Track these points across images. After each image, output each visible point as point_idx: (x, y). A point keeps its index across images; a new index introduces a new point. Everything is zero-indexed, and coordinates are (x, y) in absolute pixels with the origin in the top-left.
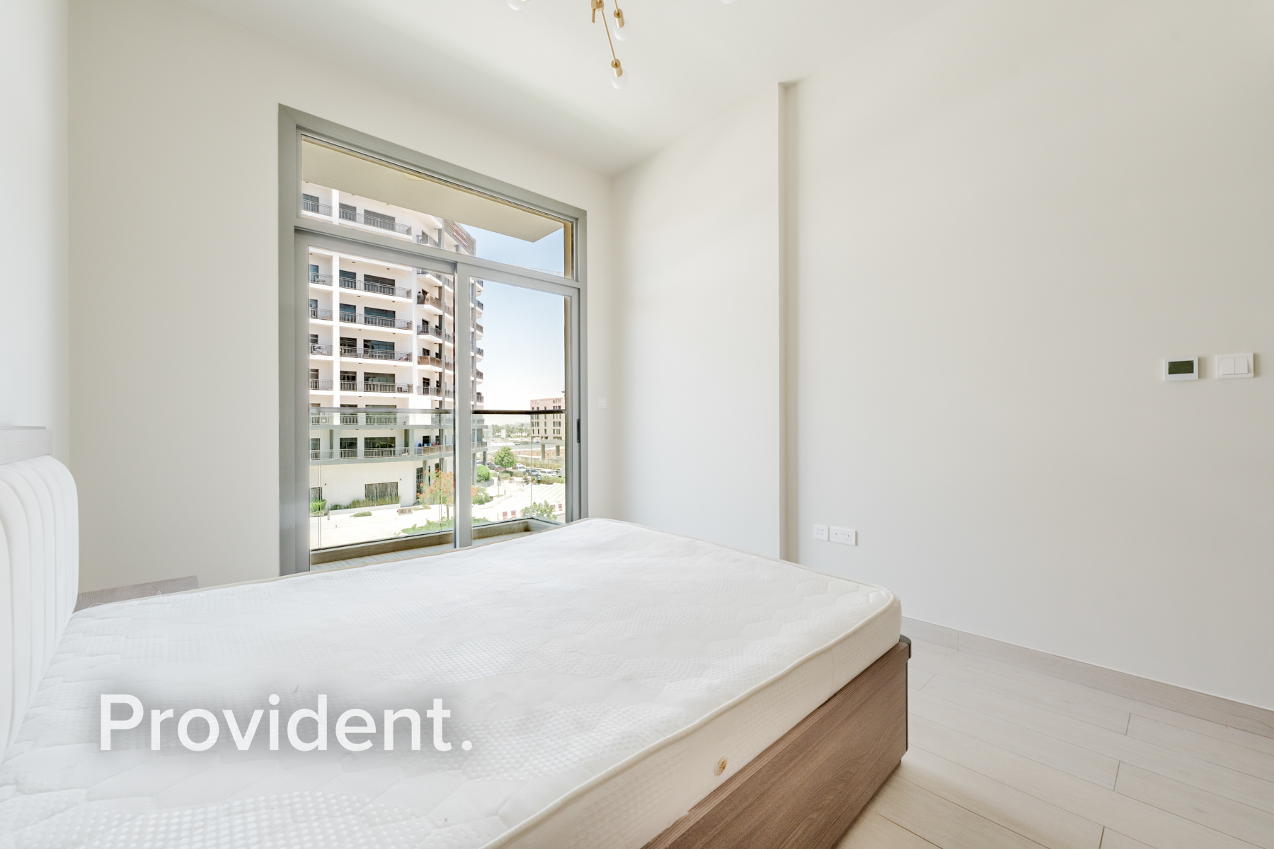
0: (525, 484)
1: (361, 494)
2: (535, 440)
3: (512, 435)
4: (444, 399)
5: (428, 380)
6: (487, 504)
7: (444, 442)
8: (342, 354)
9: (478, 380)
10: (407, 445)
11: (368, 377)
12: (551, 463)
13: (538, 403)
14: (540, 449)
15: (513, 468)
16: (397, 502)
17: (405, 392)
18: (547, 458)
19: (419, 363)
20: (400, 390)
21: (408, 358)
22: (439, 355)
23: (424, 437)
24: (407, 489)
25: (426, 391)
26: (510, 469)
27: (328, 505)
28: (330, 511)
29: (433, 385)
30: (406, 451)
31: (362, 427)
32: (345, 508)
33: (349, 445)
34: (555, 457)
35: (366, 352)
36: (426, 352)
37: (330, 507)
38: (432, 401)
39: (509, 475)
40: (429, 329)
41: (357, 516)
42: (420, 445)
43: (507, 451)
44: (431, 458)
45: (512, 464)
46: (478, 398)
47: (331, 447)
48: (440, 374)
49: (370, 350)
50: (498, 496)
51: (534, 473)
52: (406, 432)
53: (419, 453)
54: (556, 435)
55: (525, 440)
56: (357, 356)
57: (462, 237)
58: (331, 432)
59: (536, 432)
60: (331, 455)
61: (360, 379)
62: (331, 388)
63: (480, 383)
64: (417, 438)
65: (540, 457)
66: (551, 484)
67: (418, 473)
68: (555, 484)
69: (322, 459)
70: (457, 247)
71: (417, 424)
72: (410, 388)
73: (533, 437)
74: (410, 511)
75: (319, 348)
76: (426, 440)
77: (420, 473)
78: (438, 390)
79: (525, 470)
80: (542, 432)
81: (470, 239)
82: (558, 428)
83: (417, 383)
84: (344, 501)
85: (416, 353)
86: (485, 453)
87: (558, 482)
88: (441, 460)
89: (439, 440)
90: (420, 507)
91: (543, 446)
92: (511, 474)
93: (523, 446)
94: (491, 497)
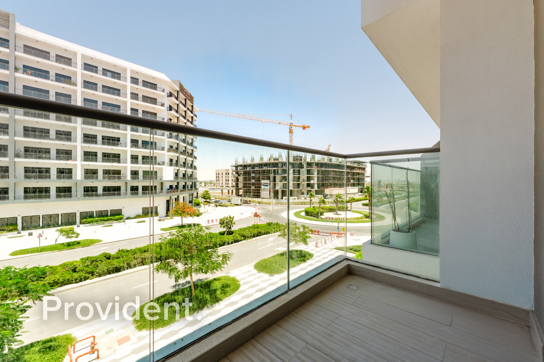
0: (216, 207)
1: (140, 212)
2: (217, 187)
3: (207, 185)
4: (179, 168)
5: (172, 159)
6: (200, 216)
7: (179, 188)
8: (131, 147)
9: (195, 160)
10: (162, 189)
11: (144, 157)
12: (226, 197)
13: (219, 171)
14: (220, 191)
15: (210, 200)
16: (158, 216)
17: (161, 165)
18: (224, 195)
19: (168, 152)
20: (159, 164)
21: (163, 149)
22: (177, 149)
24: (162, 210)
25: (171, 165)
26: (208, 200)
27: (125, 217)
28: (126, 220)
29: (174, 162)
30: (161, 192)
31: (141, 181)
32: (132, 219)
33: (134, 189)
34: (227, 194)
35: (143, 146)
36: (171, 147)
37: (126, 218)
38: (174, 169)
40: (173, 136)
41: (138, 222)
42: (168, 189)
43: (207, 192)
44: (173, 195)
45: (209, 198)
46: (194, 168)
47: (126, 191)
48: (178, 157)
49: (145, 145)
50: (204, 213)
51: (219, 202)
52: (162, 183)
53: (168, 193)
54: (227, 185)
55: (213, 187)
56: (139, 148)
57: (187, 95)
58: (126, 183)
59: (218, 184)
60: (126, 194)
61: (140, 158)
62: (126, 163)
63: (195, 162)
64: (166, 186)
65: (221, 195)
66: (227, 207)
68: (229, 207)
69: (122, 196)
70: (185, 99)
71: (167, 180)
72: (163, 163)
74: (164, 220)
75: (121, 144)
76: (171, 187)
77: (168, 202)
78: (177, 164)
79: (215, 201)
80: (221, 184)
81: (191, 96)
82: (228, 182)
83: (167, 161)
84: (133, 215)
85: (167, 147)
86: (197, 193)
87: (230, 206)
88: (178, 196)
89: (177, 187)
90: (169, 218)
91: (222, 190)
92: (209, 202)
93: (213, 190)
94: (202, 213)
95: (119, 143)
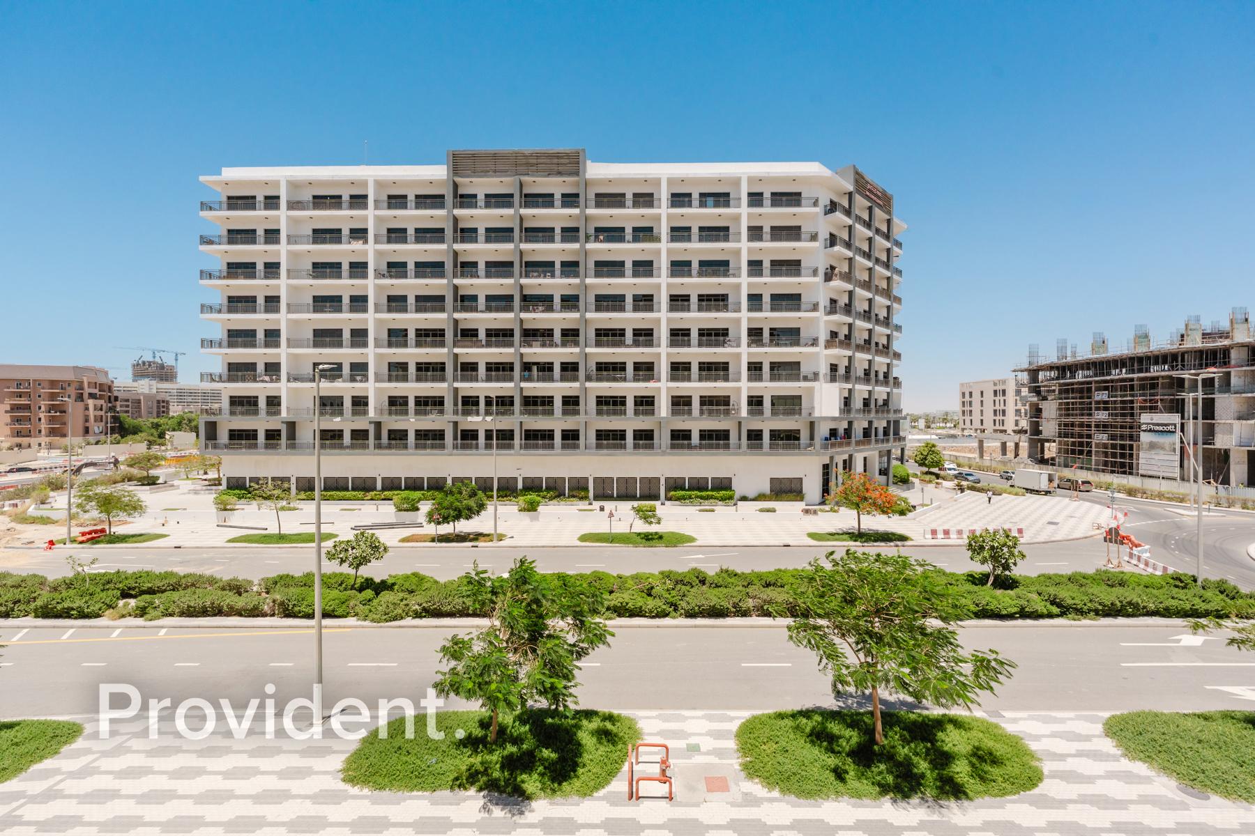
0: (959, 492)
1: (766, 488)
2: (966, 433)
3: (933, 426)
4: (854, 386)
5: (836, 365)
6: (910, 515)
7: (853, 436)
8: (749, 346)
9: (895, 362)
10: (812, 438)
11: (774, 366)
12: (994, 465)
13: (971, 387)
14: (976, 445)
15: (940, 469)
16: (802, 500)
17: (811, 380)
18: (986, 457)
19: (826, 348)
20: (806, 379)
21: (814, 342)
22: (848, 337)
23: (831, 430)
24: (812, 487)
25: (833, 379)
26: (935, 470)
27: (737, 496)
28: (739, 502)
29: (842, 371)
30: (811, 445)
31: (768, 419)
32: (751, 500)
33: (755, 436)
34: (998, 456)
35: (771, 341)
36: (834, 334)
37: (739, 498)
38: (840, 389)
39: (934, 477)
40: (838, 309)
41: (762, 510)
42: (826, 439)
43: (931, 448)
44: (838, 453)
45: (938, 464)
46: (894, 383)
47: (740, 439)
48: (850, 358)
49: (776, 337)
50: (923, 505)
51: (970, 478)
52: (812, 424)
53: (825, 447)
54: (997, 427)
55: (952, 432)
56: (763, 345)
57: (876, 195)
58: (740, 423)
59: (968, 422)
60: (740, 447)
61: (766, 368)
62: (739, 380)
63: (897, 366)
64: (823, 431)
65: (976, 455)
66: (1000, 495)
67: (824, 469)
68: (1004, 495)
69: (730, 450)
71: (824, 415)
72: (816, 376)
73: (963, 430)
74: (815, 512)
75: (729, 341)
76: (833, 433)
77: (826, 467)
78: (847, 377)
80: (977, 424)
81: (886, 195)
82: (1001, 418)
83: (824, 369)
84: (751, 495)
85: (823, 336)
86: (903, 450)
87: (1010, 493)
88: (851, 456)
89: (848, 433)
91: (981, 442)
92: (938, 476)
93: (951, 440)
94: (914, 507)
95: (728, 339)
